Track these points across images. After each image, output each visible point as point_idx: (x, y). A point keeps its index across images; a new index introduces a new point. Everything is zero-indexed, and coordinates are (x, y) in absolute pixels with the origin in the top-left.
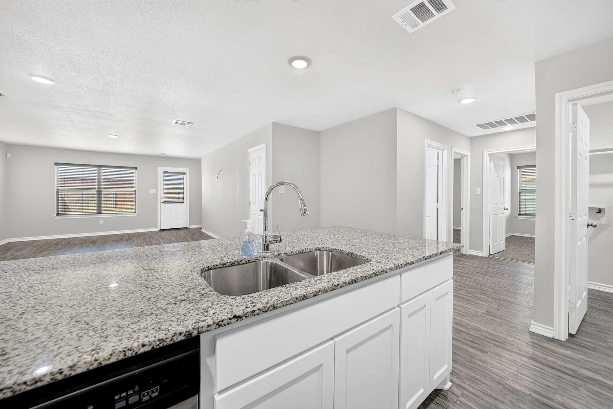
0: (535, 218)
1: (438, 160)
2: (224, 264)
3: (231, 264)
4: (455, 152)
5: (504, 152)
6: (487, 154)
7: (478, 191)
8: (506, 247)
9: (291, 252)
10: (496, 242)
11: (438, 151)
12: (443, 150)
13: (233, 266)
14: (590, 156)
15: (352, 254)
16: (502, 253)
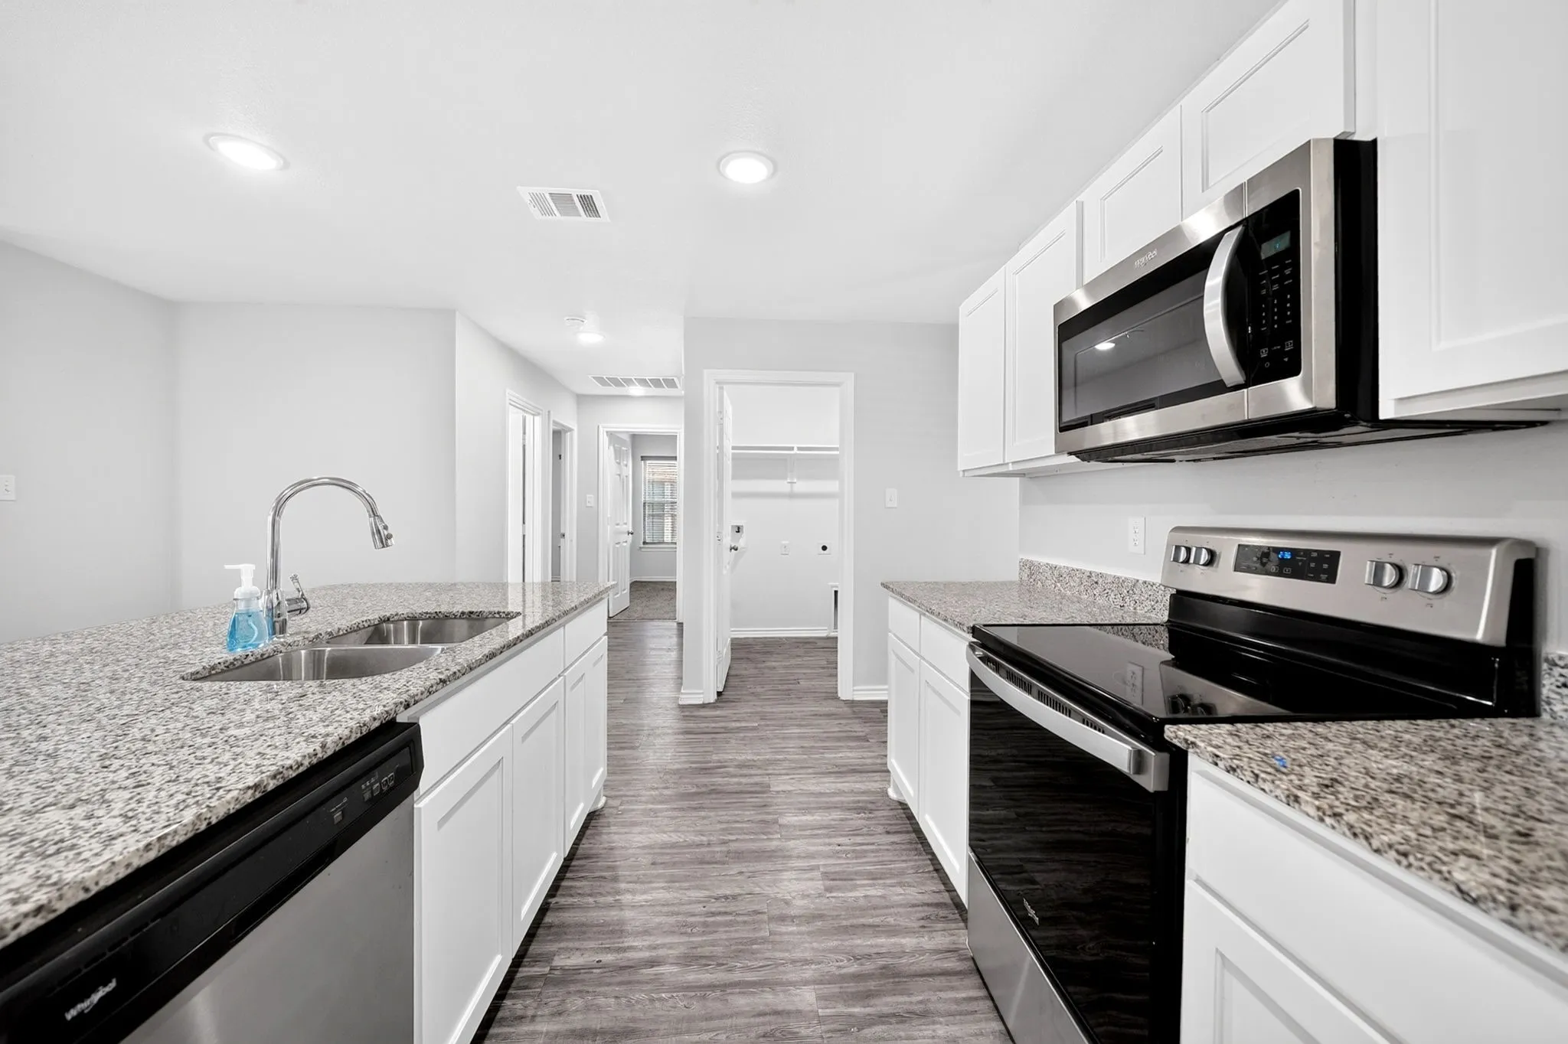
0: (676, 548)
1: (524, 433)
2: (213, 668)
3: (228, 667)
4: (554, 422)
5: (627, 432)
6: (605, 434)
7: (590, 498)
8: (630, 602)
9: (339, 629)
10: (618, 593)
11: (525, 414)
12: (534, 415)
13: (232, 670)
14: (733, 454)
15: (471, 613)
16: (626, 612)
